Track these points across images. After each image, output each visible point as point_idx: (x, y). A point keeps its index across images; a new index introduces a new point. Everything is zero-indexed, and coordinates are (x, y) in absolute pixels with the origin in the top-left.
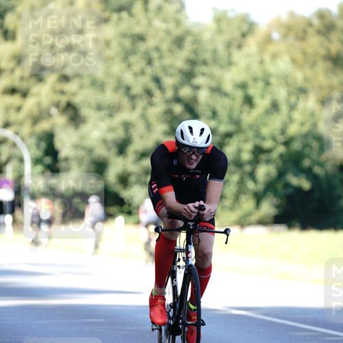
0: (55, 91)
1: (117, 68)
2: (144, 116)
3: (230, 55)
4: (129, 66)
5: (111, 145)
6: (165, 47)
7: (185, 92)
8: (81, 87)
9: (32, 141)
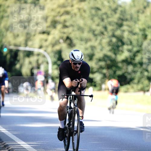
0: (61, 32)
1: (89, 22)
2: (100, 44)
3: (138, 16)
4: (94, 22)
5: (86, 56)
6: (109, 13)
7: (118, 33)
8: (73, 31)
9: (52, 54)
